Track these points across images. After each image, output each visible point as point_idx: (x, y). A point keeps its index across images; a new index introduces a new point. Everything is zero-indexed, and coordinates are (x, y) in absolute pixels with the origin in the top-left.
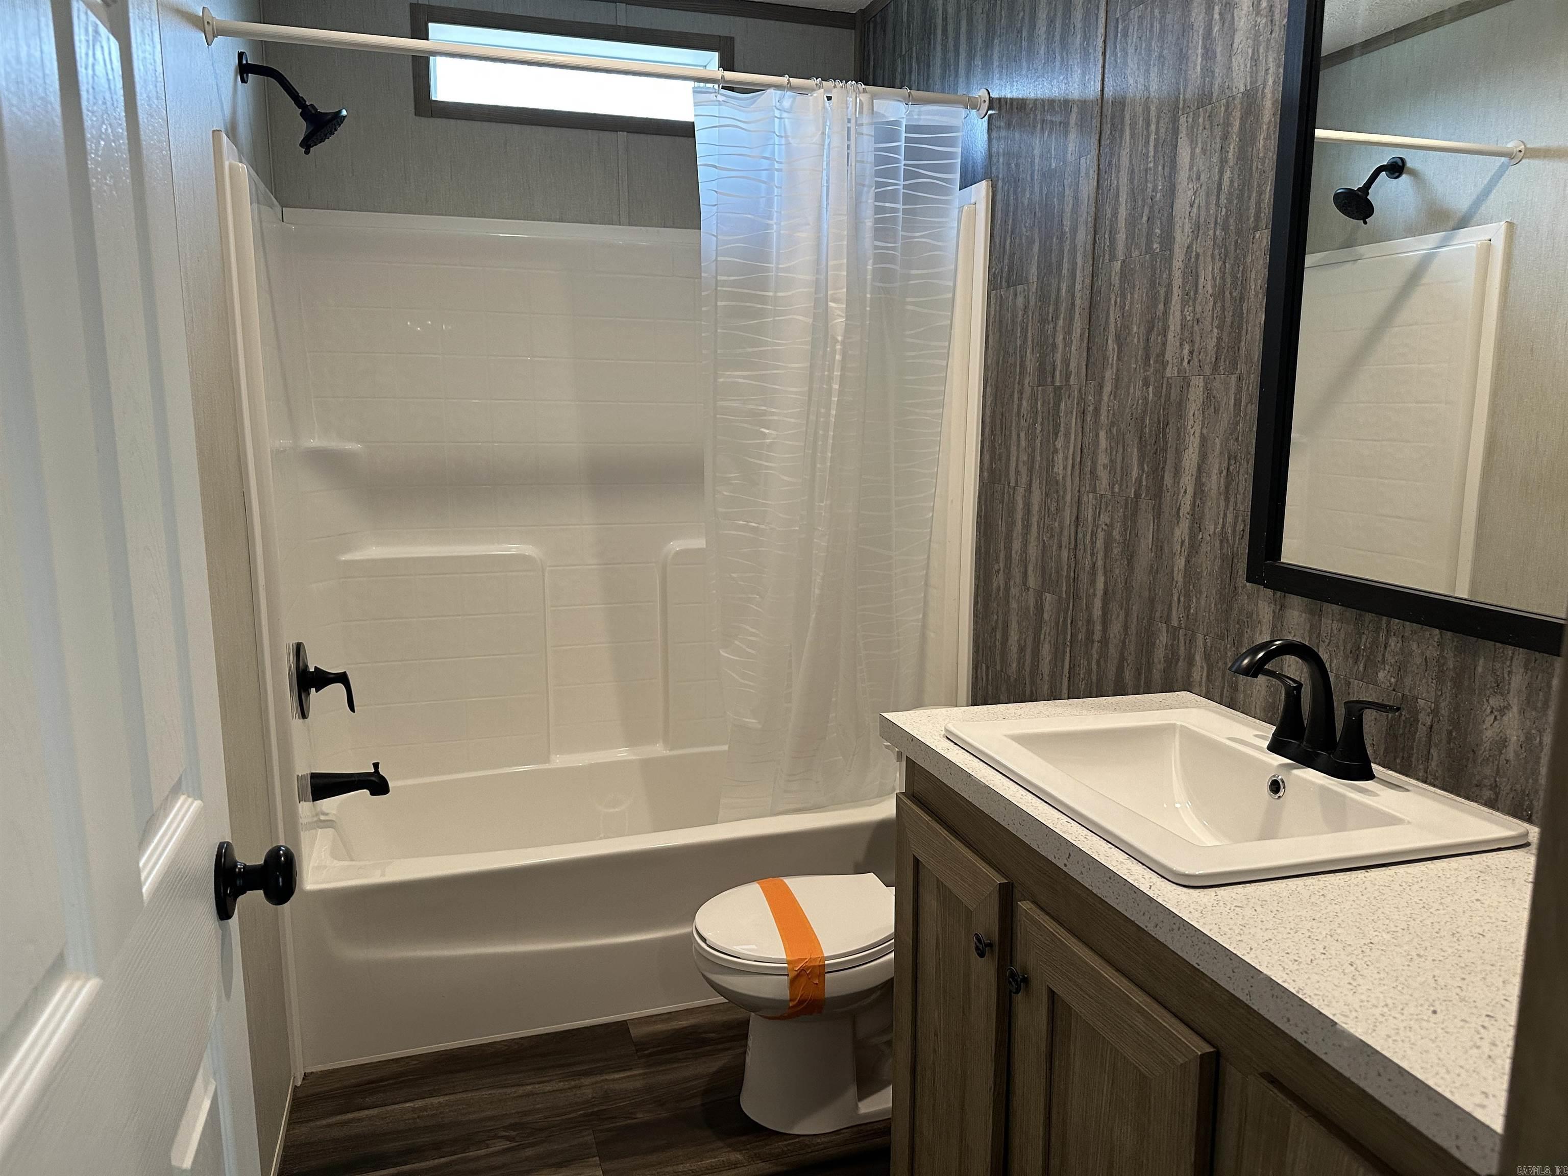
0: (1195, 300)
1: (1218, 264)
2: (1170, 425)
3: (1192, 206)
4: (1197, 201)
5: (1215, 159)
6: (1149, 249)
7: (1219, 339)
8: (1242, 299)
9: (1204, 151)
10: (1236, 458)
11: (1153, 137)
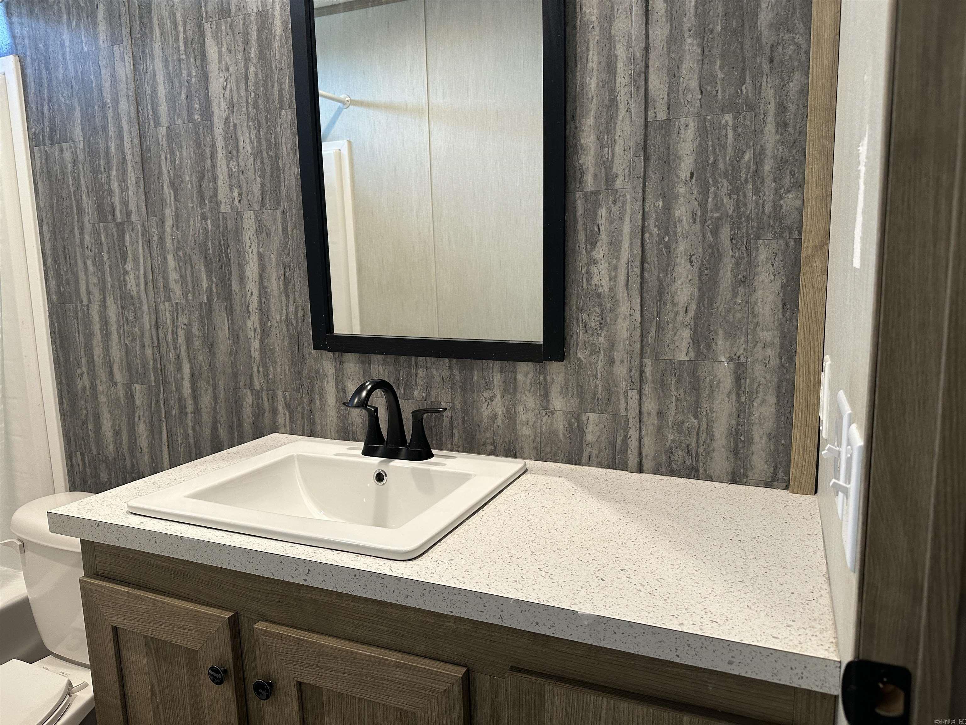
0: (238, 157)
1: (254, 132)
2: (231, 247)
3: (224, 89)
4: (229, 86)
5: (240, 57)
6: (191, 118)
7: (263, 185)
8: (277, 157)
9: (229, 51)
10: (290, 267)
11: (181, 36)
